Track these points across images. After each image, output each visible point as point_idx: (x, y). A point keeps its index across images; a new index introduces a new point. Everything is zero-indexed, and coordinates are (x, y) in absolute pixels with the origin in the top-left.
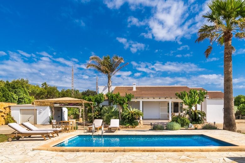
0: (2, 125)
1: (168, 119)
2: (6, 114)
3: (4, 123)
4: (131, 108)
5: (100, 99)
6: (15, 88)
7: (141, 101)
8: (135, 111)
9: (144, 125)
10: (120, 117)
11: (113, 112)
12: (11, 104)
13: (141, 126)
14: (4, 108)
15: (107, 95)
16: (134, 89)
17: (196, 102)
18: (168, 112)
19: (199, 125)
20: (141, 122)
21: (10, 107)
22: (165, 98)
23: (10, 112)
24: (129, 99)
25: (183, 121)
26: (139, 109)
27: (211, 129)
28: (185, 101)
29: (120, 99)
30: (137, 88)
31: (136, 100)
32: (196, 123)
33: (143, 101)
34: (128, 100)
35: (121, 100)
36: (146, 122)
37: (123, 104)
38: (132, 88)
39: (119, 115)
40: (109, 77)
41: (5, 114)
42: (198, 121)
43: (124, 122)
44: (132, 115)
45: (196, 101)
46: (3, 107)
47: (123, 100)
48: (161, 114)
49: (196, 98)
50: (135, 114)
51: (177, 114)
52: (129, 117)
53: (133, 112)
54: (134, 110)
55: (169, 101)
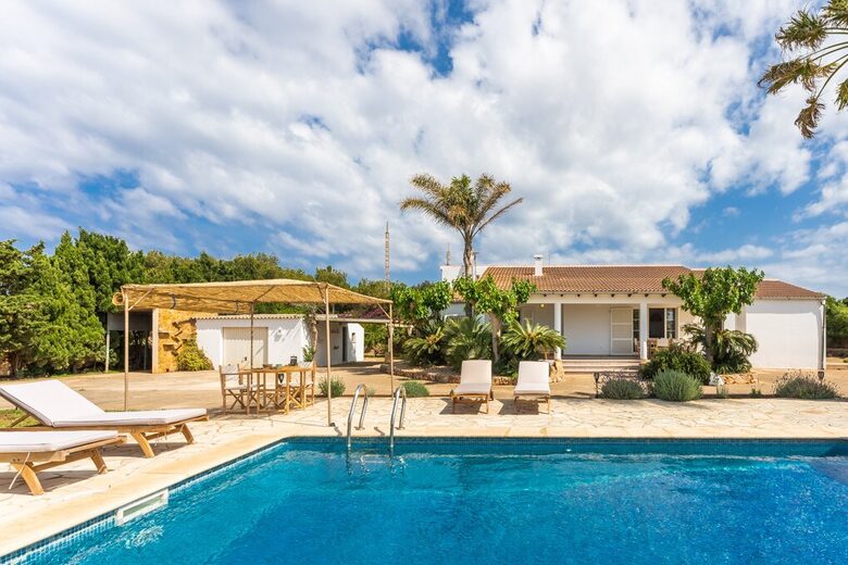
0: (168, 370)
1: (638, 357)
2: (181, 342)
3: (173, 367)
4: (528, 325)
5: (441, 297)
6: (226, 273)
7: (558, 302)
8: (540, 333)
9: (566, 373)
10: (495, 350)
11: (476, 333)
12: (196, 315)
13: (560, 379)
14: (174, 324)
15: (457, 285)
16: (539, 273)
17: (730, 304)
18: (637, 335)
19: (737, 375)
20: (558, 364)
21: (192, 321)
22: (630, 295)
23: (194, 335)
24: (521, 297)
25: (690, 363)
26: (552, 326)
27: (814, 399)
28: (690, 303)
29: (494, 294)
30: (544, 270)
31: (543, 301)
32: (730, 371)
33: (562, 305)
34: (520, 300)
35: (497, 298)
36: (572, 363)
37: (503, 310)
38: (533, 270)
39: (491, 344)
40: (468, 239)
41: (177, 341)
42: (734, 366)
43: (508, 366)
44: (532, 346)
45: (732, 301)
46: (170, 322)
47: (505, 299)
48: (614, 342)
49: (730, 292)
50: (539, 342)
51: (663, 343)
52: (522, 351)
53: (533, 334)
54: (538, 329)
55: (639, 305)
